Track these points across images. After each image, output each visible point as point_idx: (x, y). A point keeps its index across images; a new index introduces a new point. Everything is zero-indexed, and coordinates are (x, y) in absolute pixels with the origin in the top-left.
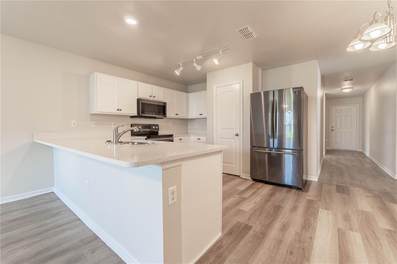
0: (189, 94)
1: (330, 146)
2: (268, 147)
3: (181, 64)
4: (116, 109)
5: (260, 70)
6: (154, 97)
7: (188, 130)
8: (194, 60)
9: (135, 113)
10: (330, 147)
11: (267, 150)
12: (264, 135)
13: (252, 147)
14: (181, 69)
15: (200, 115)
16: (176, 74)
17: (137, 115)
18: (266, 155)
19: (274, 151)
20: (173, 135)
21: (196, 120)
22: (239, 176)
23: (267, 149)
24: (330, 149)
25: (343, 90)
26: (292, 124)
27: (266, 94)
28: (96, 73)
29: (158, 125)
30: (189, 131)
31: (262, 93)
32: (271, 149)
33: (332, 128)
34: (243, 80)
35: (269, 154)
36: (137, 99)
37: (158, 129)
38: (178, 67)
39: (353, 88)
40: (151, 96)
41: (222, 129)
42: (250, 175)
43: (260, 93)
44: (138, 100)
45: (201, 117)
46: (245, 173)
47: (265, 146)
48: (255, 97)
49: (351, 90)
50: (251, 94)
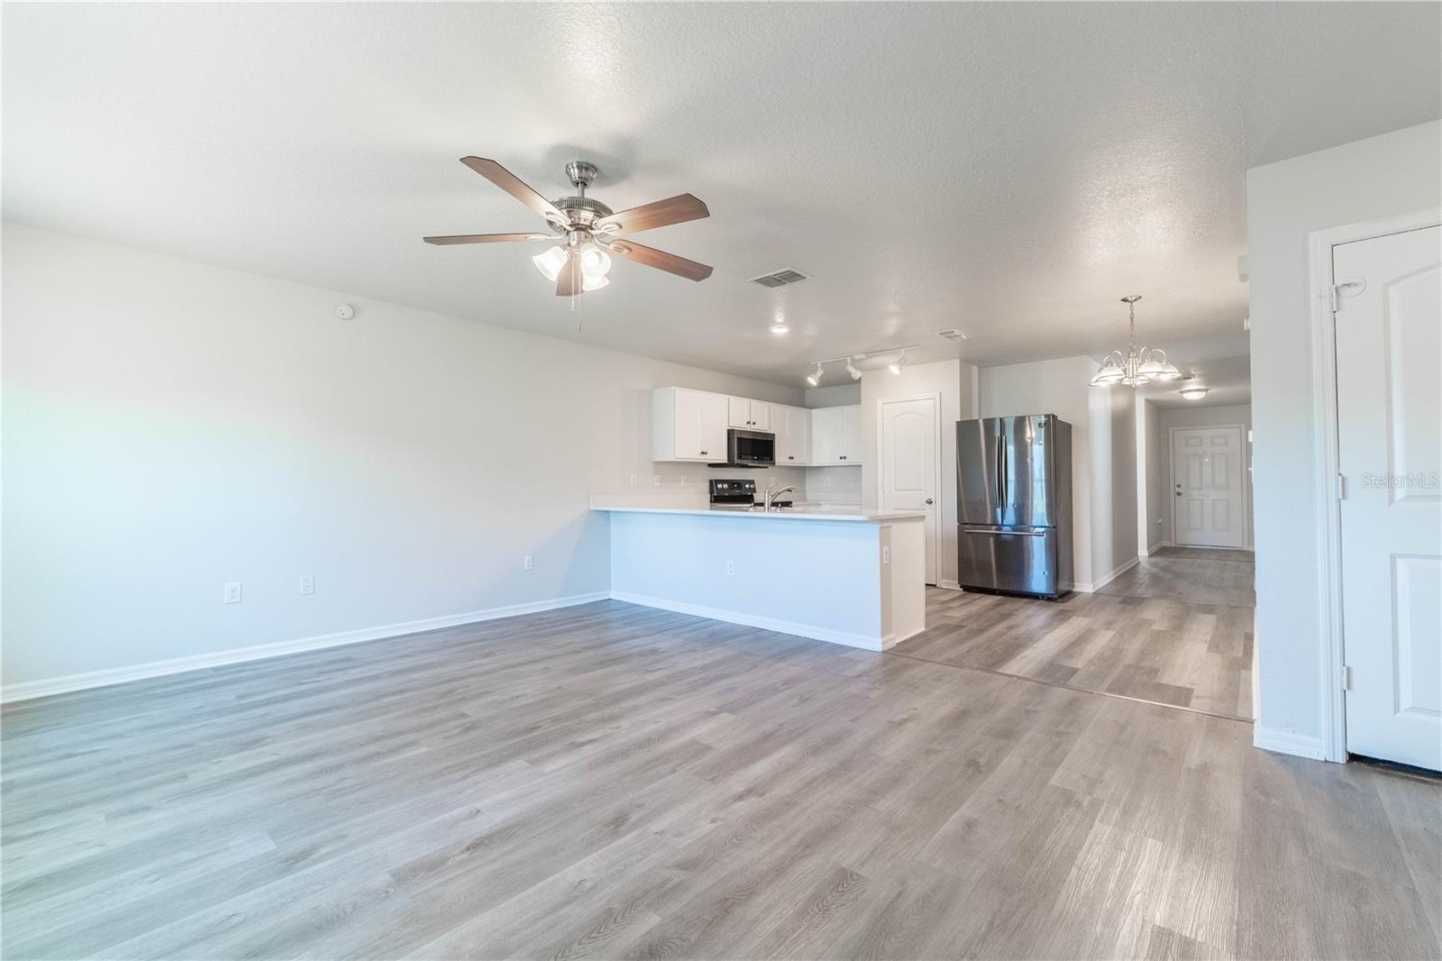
0: (813, 410)
1: (1173, 537)
2: (995, 523)
3: (819, 365)
4: (699, 451)
5: (975, 369)
6: (754, 423)
7: (804, 491)
8: (849, 360)
9: (724, 459)
10: (1173, 542)
11: (993, 530)
12: (985, 503)
13: (962, 523)
14: (820, 373)
15: (841, 458)
16: (810, 383)
17: (726, 462)
18: (992, 539)
19: (1006, 530)
20: (791, 503)
21: (827, 469)
22: (935, 586)
23: (994, 527)
24: (1174, 545)
25: (1185, 395)
26: (1043, 478)
27: (989, 423)
28: (673, 388)
29: (752, 482)
30: (809, 495)
31: (981, 421)
32: (999, 527)
33: (1177, 489)
34: (940, 394)
35: (997, 536)
36: (728, 430)
37: (754, 490)
38: (814, 371)
39: (1207, 390)
40: (749, 423)
41: (896, 490)
42: (957, 582)
43: (977, 421)
44: (730, 433)
45: (843, 462)
46: (948, 579)
47: (989, 522)
48: (965, 430)
49: (1203, 395)
50: (957, 422)
